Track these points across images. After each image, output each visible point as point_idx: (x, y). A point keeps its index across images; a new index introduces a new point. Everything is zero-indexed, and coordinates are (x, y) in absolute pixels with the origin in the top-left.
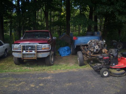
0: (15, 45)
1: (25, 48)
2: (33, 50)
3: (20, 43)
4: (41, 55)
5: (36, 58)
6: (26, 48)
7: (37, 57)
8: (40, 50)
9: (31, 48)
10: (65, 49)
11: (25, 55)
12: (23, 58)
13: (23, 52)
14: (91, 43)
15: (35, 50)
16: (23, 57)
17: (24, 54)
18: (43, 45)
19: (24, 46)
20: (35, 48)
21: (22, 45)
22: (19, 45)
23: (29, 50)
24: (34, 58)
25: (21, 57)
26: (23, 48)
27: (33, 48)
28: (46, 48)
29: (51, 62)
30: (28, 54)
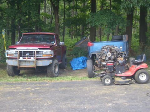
0: (10, 50)
1: (22, 54)
2: (32, 56)
3: (16, 48)
4: (41, 63)
5: (35, 67)
6: (24, 54)
7: (36, 65)
8: (41, 56)
9: (30, 54)
10: (79, 61)
11: (22, 62)
12: (19, 66)
13: (19, 59)
14: (103, 49)
15: (34, 56)
16: (19, 64)
17: (20, 61)
18: (45, 51)
19: (22, 52)
20: (34, 54)
21: (18, 50)
22: (15, 50)
23: (27, 56)
24: (32, 67)
25: (17, 65)
26: (20, 54)
27: (32, 54)
28: (48, 55)
29: (54, 73)
30: (25, 61)
